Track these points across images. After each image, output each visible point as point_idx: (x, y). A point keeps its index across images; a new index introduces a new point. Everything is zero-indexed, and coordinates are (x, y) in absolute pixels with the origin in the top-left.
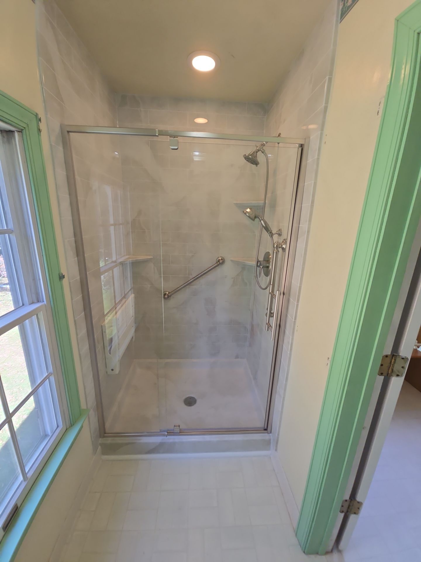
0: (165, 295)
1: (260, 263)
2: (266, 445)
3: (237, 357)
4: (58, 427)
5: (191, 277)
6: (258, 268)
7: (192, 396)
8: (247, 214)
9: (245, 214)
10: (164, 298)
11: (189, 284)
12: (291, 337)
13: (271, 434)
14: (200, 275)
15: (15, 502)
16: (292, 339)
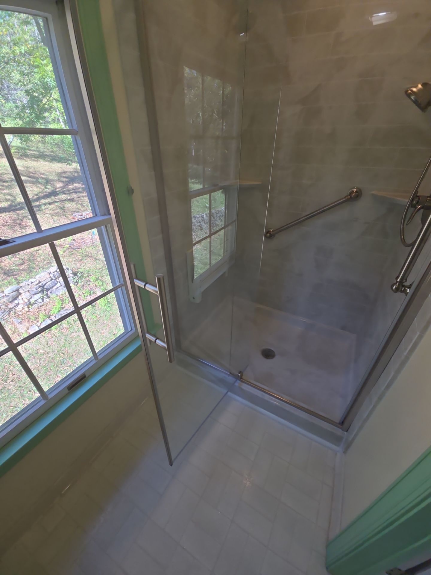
0: (268, 232)
1: (419, 199)
2: (337, 440)
3: (343, 328)
4: (132, 330)
5: (304, 214)
6: (411, 210)
7: (272, 349)
8: (412, 97)
9: (409, 96)
10: (266, 236)
11: (299, 222)
12: (418, 333)
13: (346, 433)
14: (316, 213)
15: (84, 372)
16: (420, 337)
